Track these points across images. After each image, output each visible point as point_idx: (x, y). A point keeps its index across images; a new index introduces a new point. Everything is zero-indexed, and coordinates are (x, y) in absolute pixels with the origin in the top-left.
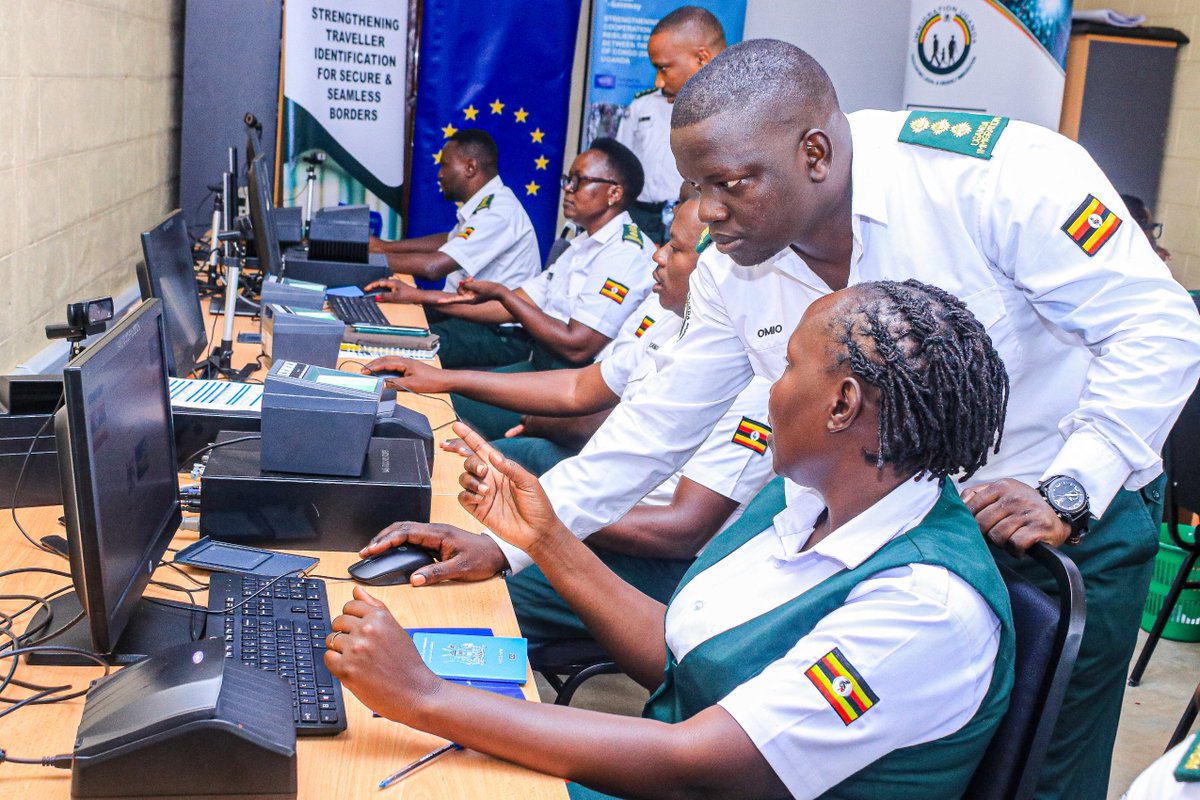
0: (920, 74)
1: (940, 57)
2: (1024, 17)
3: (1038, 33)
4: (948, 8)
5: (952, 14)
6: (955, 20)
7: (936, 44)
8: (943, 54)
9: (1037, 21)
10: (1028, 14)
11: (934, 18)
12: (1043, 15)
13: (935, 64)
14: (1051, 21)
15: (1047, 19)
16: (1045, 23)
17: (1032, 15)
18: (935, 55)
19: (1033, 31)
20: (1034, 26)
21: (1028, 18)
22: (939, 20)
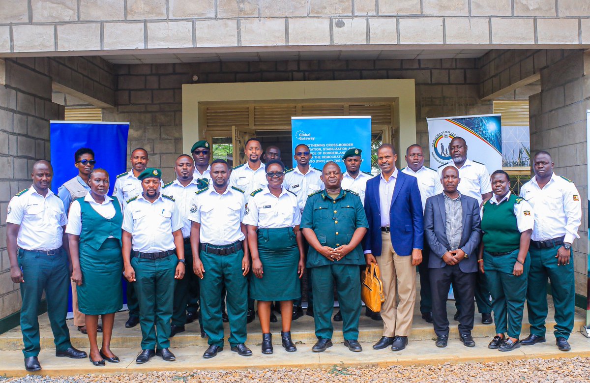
0: (437, 160)
1: (445, 153)
2: (481, 133)
3: (488, 139)
4: (446, 132)
5: (448, 135)
6: (449, 137)
7: (442, 147)
8: (446, 151)
9: (487, 134)
10: (482, 132)
11: (440, 137)
12: (489, 132)
13: (443, 155)
14: (493, 134)
15: (491, 133)
16: (490, 135)
17: (484, 132)
18: (442, 152)
19: (486, 139)
20: (486, 137)
21: (483, 133)
22: (443, 137)
